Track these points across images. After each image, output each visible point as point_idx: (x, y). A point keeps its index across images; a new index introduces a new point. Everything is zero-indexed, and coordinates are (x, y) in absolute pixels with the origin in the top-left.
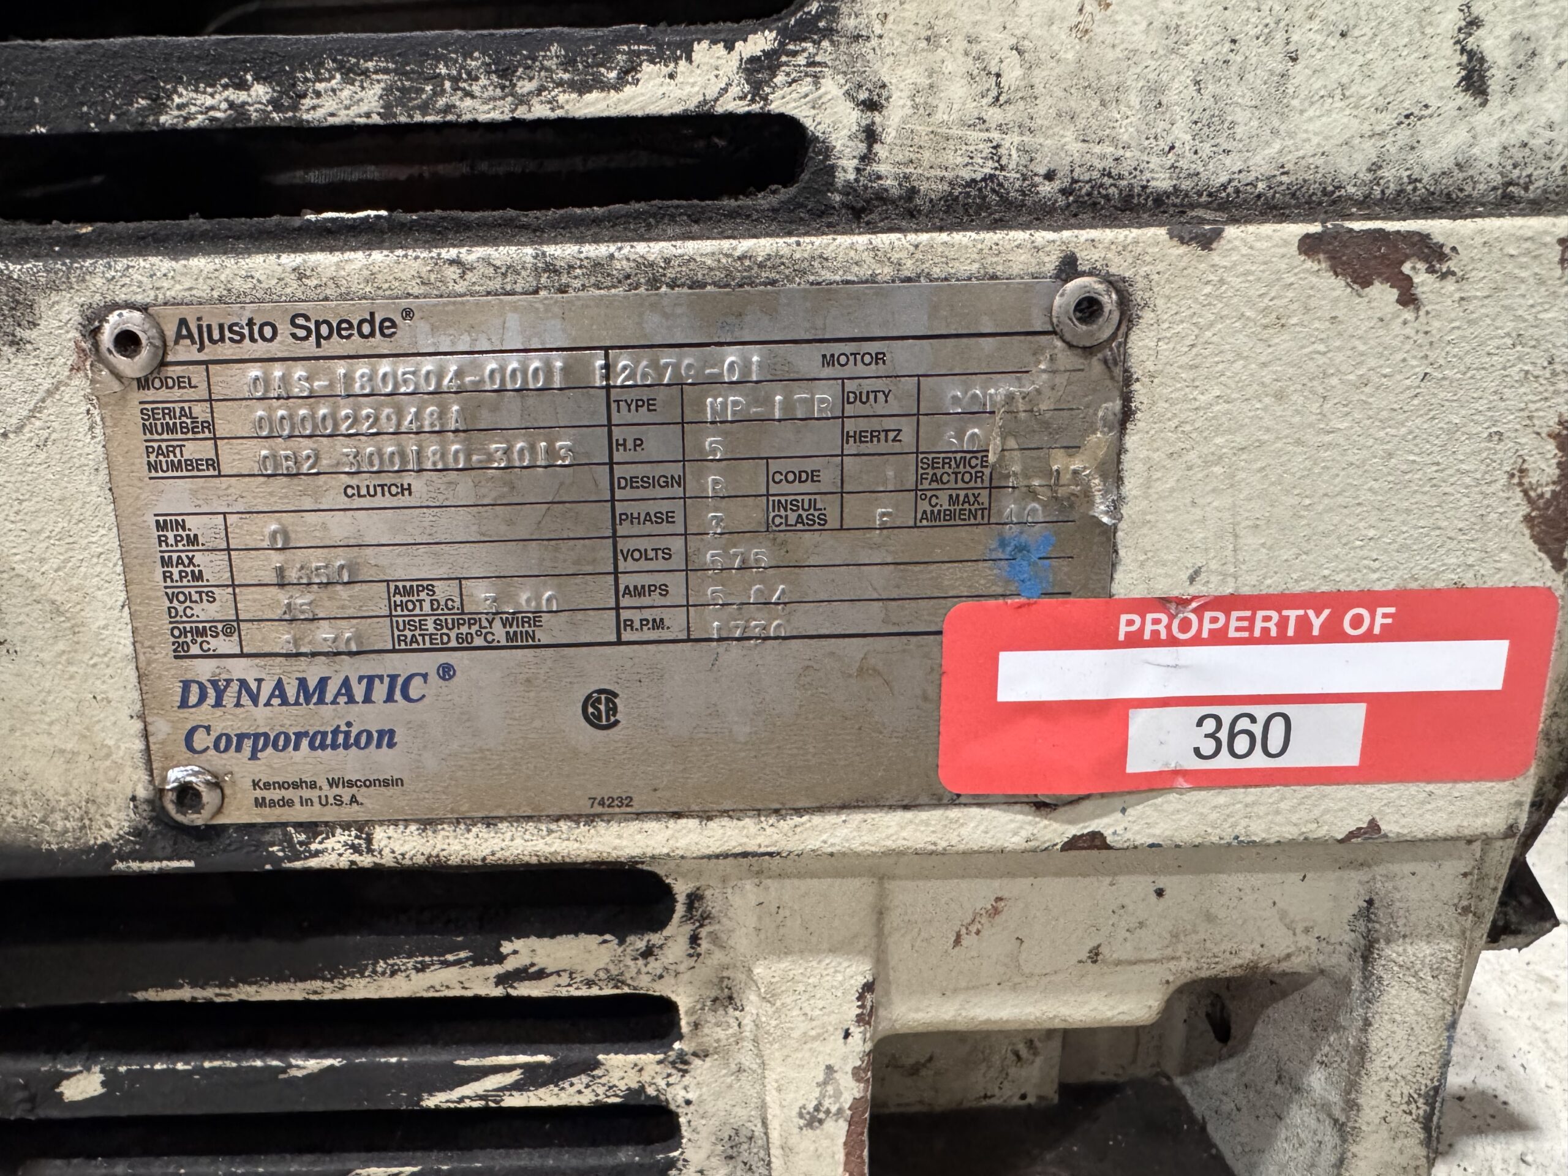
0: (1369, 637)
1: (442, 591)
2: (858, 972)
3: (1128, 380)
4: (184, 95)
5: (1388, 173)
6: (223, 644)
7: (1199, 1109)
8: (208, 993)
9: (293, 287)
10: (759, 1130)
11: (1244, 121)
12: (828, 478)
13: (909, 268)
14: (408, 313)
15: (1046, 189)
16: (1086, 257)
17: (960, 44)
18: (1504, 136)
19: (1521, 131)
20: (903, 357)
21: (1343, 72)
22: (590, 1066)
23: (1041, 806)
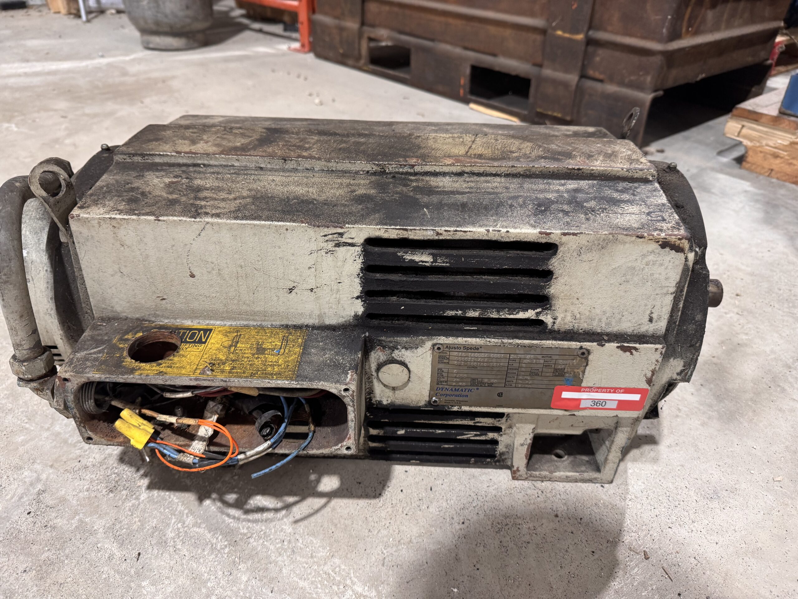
0: (620, 393)
1: (479, 380)
2: (533, 426)
3: (588, 361)
4: (448, 312)
5: (635, 332)
6: (444, 383)
7: (591, 439)
8: (426, 422)
9: (464, 343)
10: (512, 444)
11: (614, 324)
12: (540, 370)
13: (557, 346)
14: (481, 347)
15: (581, 331)
16: (584, 347)
17: (570, 312)
18: (654, 328)
19: (657, 327)
20: (554, 357)
21: (630, 318)
22: (486, 434)
23: (566, 410)
